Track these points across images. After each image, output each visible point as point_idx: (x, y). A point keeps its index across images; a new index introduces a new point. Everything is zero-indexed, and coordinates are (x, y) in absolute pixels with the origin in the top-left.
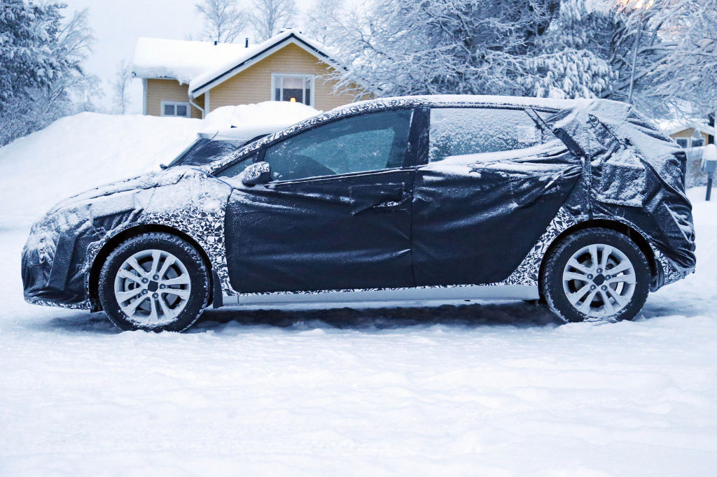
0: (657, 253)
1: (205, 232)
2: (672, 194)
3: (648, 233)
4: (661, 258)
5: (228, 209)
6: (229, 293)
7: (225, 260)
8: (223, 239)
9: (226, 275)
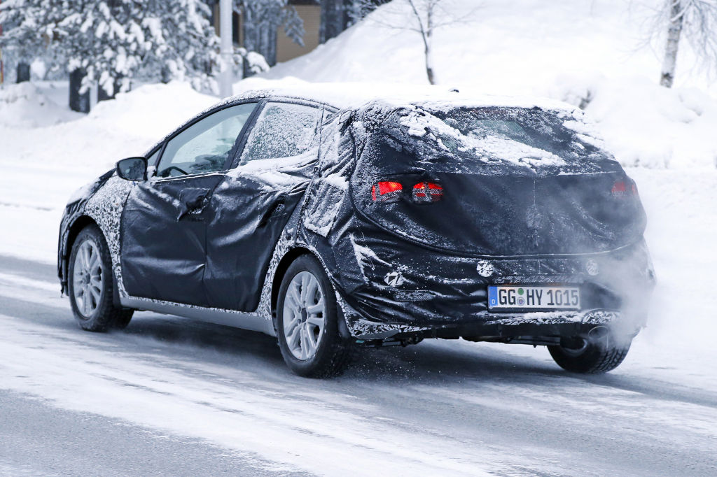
0: (338, 295)
1: (110, 228)
2: (364, 225)
3: (331, 270)
4: (341, 301)
5: (124, 205)
6: (123, 294)
7: (119, 259)
8: (119, 236)
9: (120, 274)
